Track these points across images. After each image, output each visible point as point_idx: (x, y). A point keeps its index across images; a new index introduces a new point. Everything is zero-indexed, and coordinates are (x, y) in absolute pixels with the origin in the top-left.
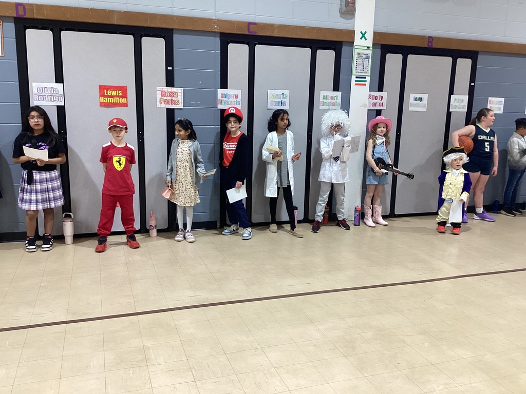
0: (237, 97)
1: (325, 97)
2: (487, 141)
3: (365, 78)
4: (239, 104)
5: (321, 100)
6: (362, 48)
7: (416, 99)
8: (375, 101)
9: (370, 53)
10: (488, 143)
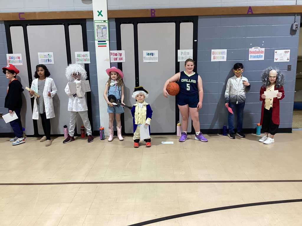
0: (19, 58)
1: (78, 56)
2: (188, 83)
3: (105, 42)
4: (21, 62)
5: (76, 57)
6: (100, 21)
7: (148, 54)
8: (115, 57)
9: (106, 24)
10: (189, 84)
